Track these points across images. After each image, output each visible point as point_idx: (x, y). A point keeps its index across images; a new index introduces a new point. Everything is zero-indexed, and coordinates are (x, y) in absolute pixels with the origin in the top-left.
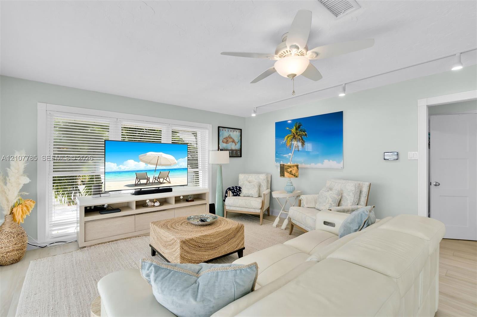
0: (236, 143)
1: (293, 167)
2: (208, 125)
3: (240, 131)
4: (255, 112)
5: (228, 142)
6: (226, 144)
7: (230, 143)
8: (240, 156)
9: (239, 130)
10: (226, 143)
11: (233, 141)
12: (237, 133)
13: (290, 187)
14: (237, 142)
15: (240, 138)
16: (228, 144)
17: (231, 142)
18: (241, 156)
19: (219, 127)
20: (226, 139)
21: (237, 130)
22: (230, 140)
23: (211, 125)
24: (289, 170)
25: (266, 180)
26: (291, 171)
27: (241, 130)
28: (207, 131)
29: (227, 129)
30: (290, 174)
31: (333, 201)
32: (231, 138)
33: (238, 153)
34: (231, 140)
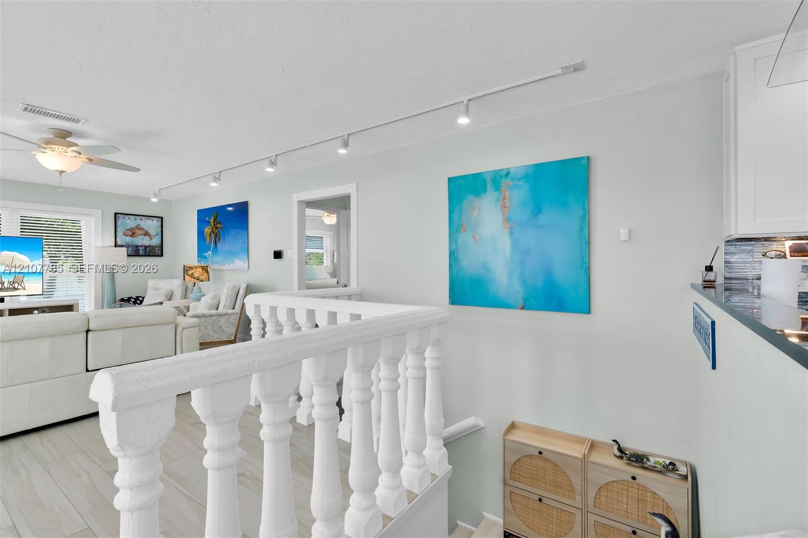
0: (152, 237)
1: (195, 268)
2: (94, 210)
3: (160, 219)
4: (156, 196)
5: (135, 235)
6: (131, 238)
7: (139, 237)
8: (160, 254)
9: (157, 219)
10: (131, 236)
11: (147, 234)
12: (156, 223)
13: (197, 293)
14: (155, 236)
15: (160, 229)
16: (135, 238)
17: (141, 235)
18: (162, 255)
19: (116, 214)
20: (131, 231)
21: (153, 218)
22: (138, 232)
23: (100, 211)
24: (190, 272)
25: (181, 287)
26: (192, 274)
27: (162, 218)
28: (93, 219)
29: (131, 217)
30: (191, 277)
31: (205, 307)
32: (142, 229)
33: (157, 251)
34: (142, 232)
